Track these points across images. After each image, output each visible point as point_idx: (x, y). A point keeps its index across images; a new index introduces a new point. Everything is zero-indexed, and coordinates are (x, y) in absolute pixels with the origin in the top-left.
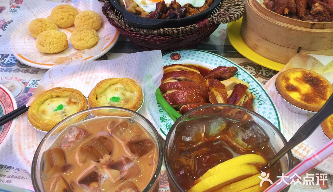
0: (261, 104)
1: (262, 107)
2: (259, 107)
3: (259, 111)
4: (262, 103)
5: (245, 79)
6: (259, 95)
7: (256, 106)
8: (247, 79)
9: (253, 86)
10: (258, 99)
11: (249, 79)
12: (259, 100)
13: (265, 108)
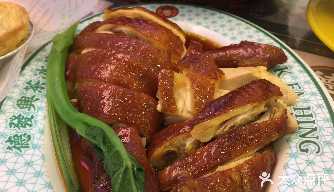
0: (307, 151)
1: (303, 157)
2: (294, 156)
3: (288, 164)
4: (312, 147)
5: (297, 84)
6: (314, 127)
7: (289, 151)
8: (302, 84)
9: (308, 104)
10: (303, 136)
11: (306, 86)
12: (305, 139)
13: (310, 163)
